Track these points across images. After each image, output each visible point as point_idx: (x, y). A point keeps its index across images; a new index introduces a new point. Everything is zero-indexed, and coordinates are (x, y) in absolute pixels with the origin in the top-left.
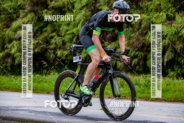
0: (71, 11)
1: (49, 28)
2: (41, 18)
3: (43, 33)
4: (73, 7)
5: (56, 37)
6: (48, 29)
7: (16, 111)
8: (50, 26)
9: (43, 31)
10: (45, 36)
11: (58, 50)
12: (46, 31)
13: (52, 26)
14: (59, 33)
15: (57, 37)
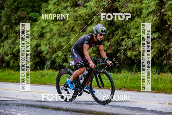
0: (139, 16)
1: (119, 32)
2: (113, 23)
3: (114, 36)
4: (141, 12)
6: (119, 33)
7: (93, 105)
8: (121, 30)
9: (114, 34)
10: (116, 39)
11: (128, 50)
12: (117, 35)
13: (122, 30)
14: (128, 36)
15: (127, 39)
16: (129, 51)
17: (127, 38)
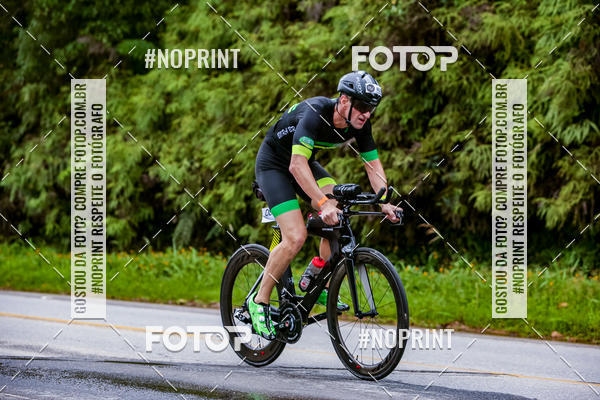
0: (523, 62)
1: (449, 117)
2: (426, 84)
3: (429, 132)
4: (531, 48)
5: (472, 145)
6: (446, 120)
7: (342, 383)
8: (453, 110)
9: (430, 124)
10: (436, 143)
11: (479, 186)
12: (439, 127)
13: (459, 110)
14: (482, 132)
15: (477, 145)
16: (482, 189)
17: (474, 141)
